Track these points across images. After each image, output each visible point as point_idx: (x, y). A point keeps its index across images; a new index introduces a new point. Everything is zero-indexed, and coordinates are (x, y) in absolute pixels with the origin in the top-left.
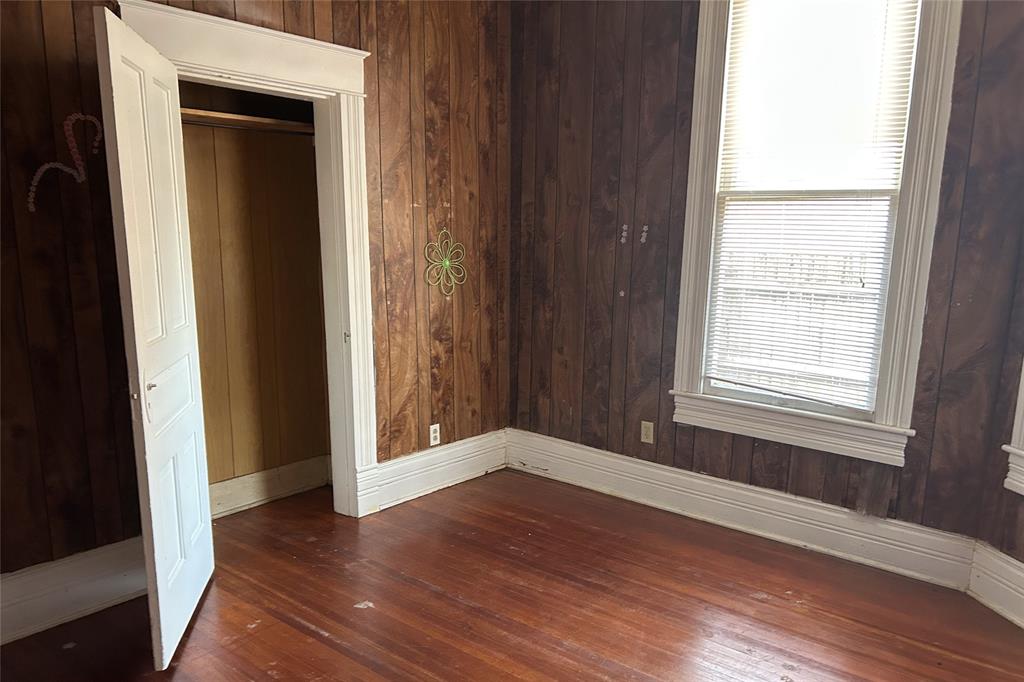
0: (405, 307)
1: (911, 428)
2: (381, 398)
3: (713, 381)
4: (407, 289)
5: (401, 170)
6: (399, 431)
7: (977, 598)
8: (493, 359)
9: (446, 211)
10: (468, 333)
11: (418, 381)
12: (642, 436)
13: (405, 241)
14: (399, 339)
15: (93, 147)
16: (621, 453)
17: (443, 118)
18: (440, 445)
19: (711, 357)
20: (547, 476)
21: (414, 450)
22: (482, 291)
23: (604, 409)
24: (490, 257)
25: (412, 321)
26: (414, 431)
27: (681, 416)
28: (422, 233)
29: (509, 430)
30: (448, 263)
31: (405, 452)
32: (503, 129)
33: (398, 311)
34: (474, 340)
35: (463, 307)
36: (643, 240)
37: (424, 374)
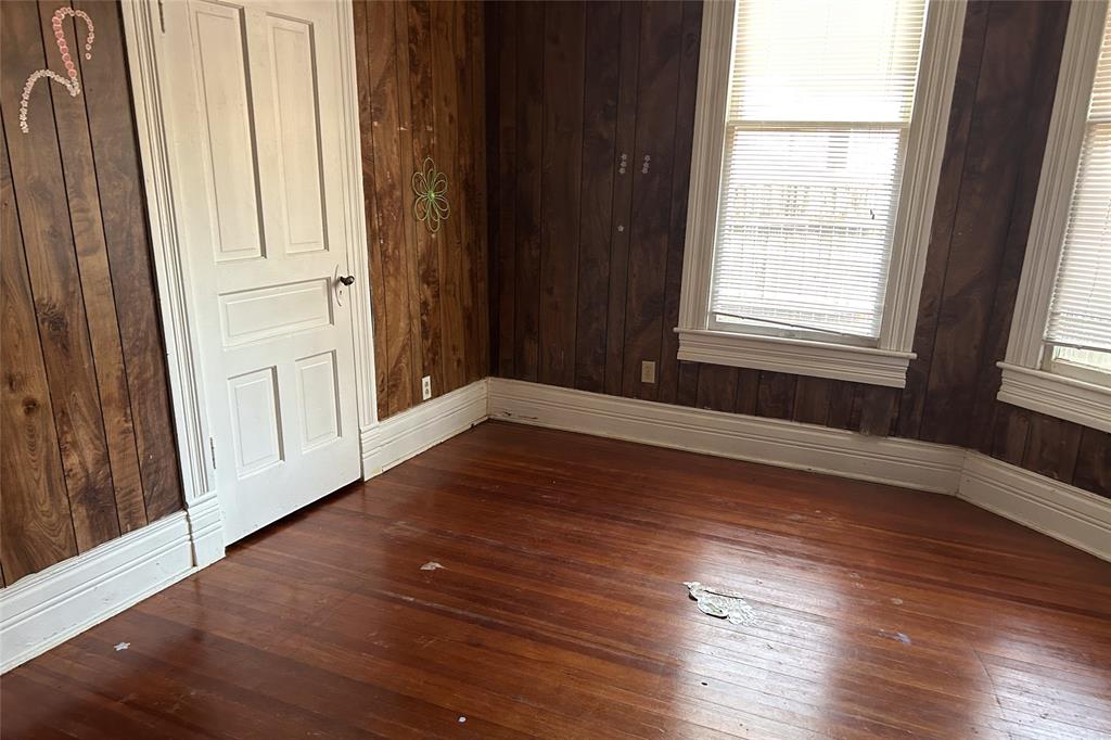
0: (396, 247)
1: (913, 351)
2: (379, 350)
3: (718, 316)
4: (397, 225)
5: (388, 87)
6: (394, 386)
7: (968, 500)
8: (473, 302)
9: (429, 135)
10: (453, 274)
11: (410, 330)
12: (643, 376)
13: (394, 170)
14: (392, 283)
15: (87, 51)
16: (621, 395)
17: (424, 27)
18: (431, 399)
19: (717, 292)
20: (537, 424)
21: (409, 406)
22: (463, 227)
23: (600, 351)
24: (468, 187)
25: (403, 262)
26: (408, 386)
27: (685, 354)
28: (409, 161)
29: (490, 380)
30: (433, 195)
31: (402, 408)
32: (478, 42)
33: (390, 250)
34: (457, 283)
35: (447, 247)
36: (645, 171)
37: (415, 321)
